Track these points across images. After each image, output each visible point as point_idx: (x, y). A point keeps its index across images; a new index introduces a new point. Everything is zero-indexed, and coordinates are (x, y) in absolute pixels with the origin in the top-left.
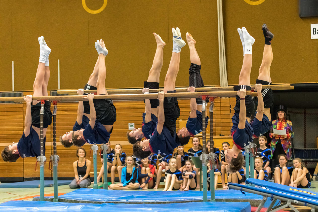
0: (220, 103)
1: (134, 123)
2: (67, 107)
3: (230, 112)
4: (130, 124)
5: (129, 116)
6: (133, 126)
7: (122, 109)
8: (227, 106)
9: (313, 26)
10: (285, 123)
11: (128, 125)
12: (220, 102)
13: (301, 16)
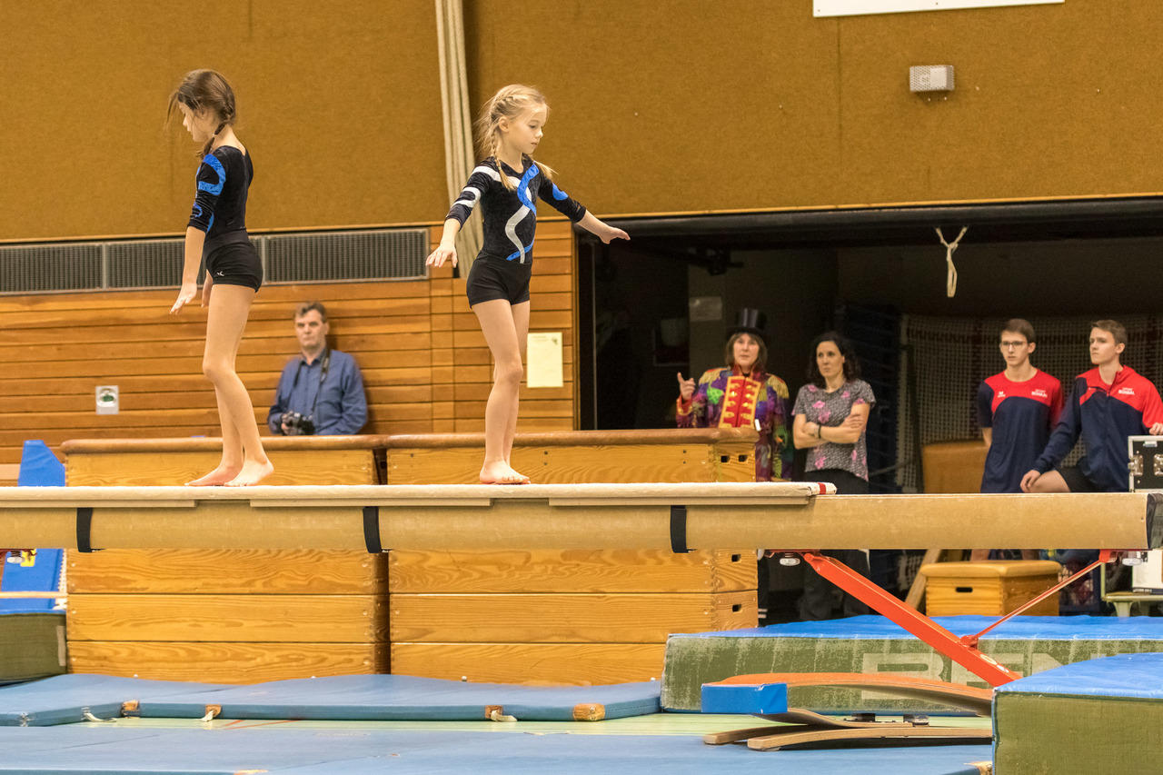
0: (449, 300)
1: (115, 388)
4: (102, 392)
5: (99, 357)
7: (71, 325)
10: (759, 384)
11: (94, 394)
12: (450, 293)
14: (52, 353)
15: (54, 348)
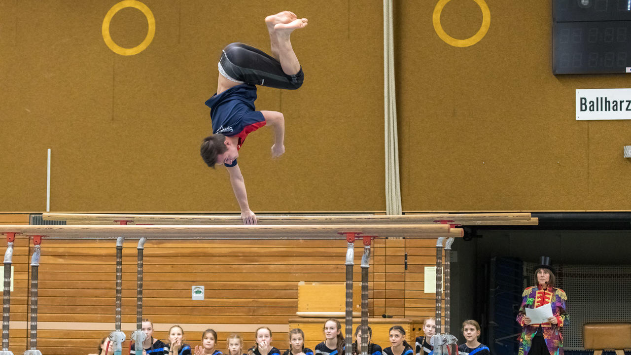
0: (384, 249)
1: (203, 287)
2: (63, 249)
3: (406, 268)
4: (195, 289)
5: (194, 272)
6: (200, 292)
7: (179, 255)
8: (399, 254)
9: (580, 93)
10: (552, 294)
11: (191, 290)
12: (384, 246)
13: (557, 72)
14: (169, 269)
15: (169, 266)
